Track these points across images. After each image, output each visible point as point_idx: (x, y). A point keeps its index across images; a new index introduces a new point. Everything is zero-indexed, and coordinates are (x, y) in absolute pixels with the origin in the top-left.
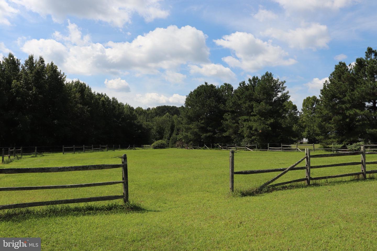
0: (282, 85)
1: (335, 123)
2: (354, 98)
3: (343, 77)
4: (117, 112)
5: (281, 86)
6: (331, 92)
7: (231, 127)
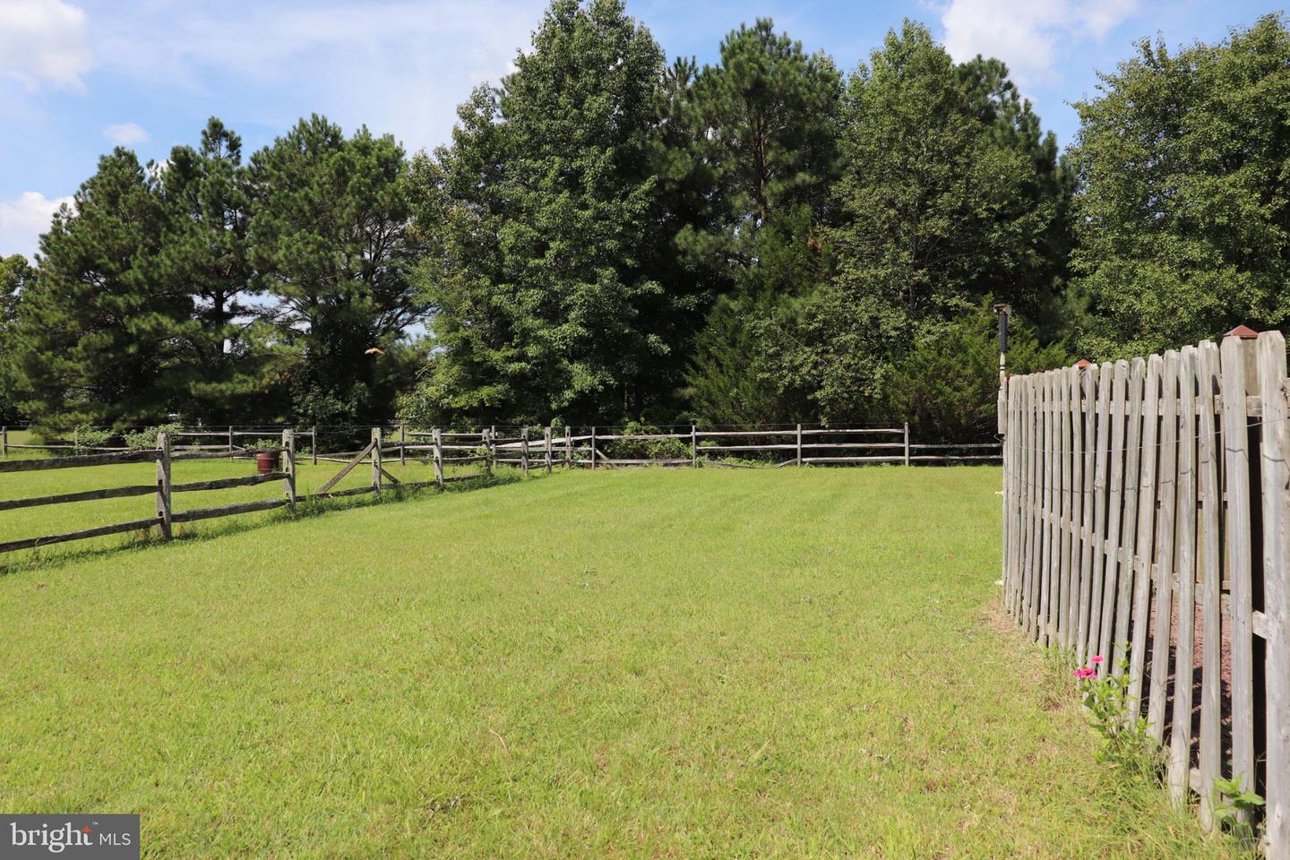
1: (88, 357)
2: (156, 276)
3: (125, 202)
6: (81, 249)
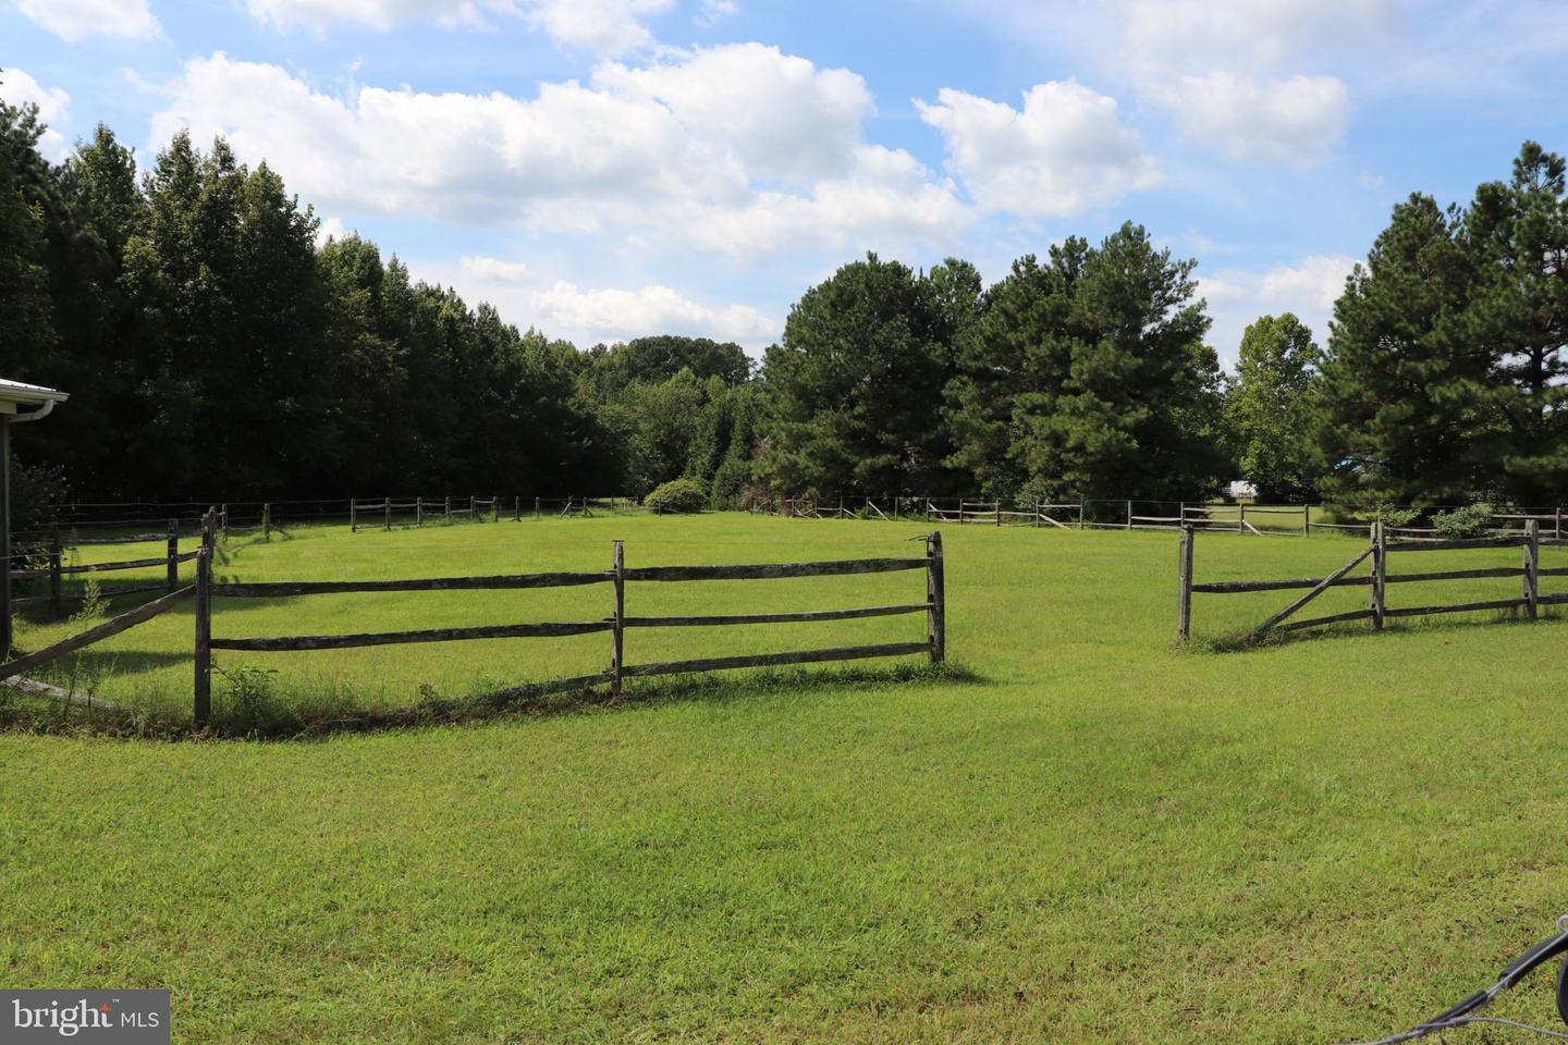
0: (1183, 277)
1: (1386, 429)
2: (1462, 337)
3: (1424, 256)
4: (500, 366)
5: (1177, 277)
6: (1377, 313)
7: (977, 433)
